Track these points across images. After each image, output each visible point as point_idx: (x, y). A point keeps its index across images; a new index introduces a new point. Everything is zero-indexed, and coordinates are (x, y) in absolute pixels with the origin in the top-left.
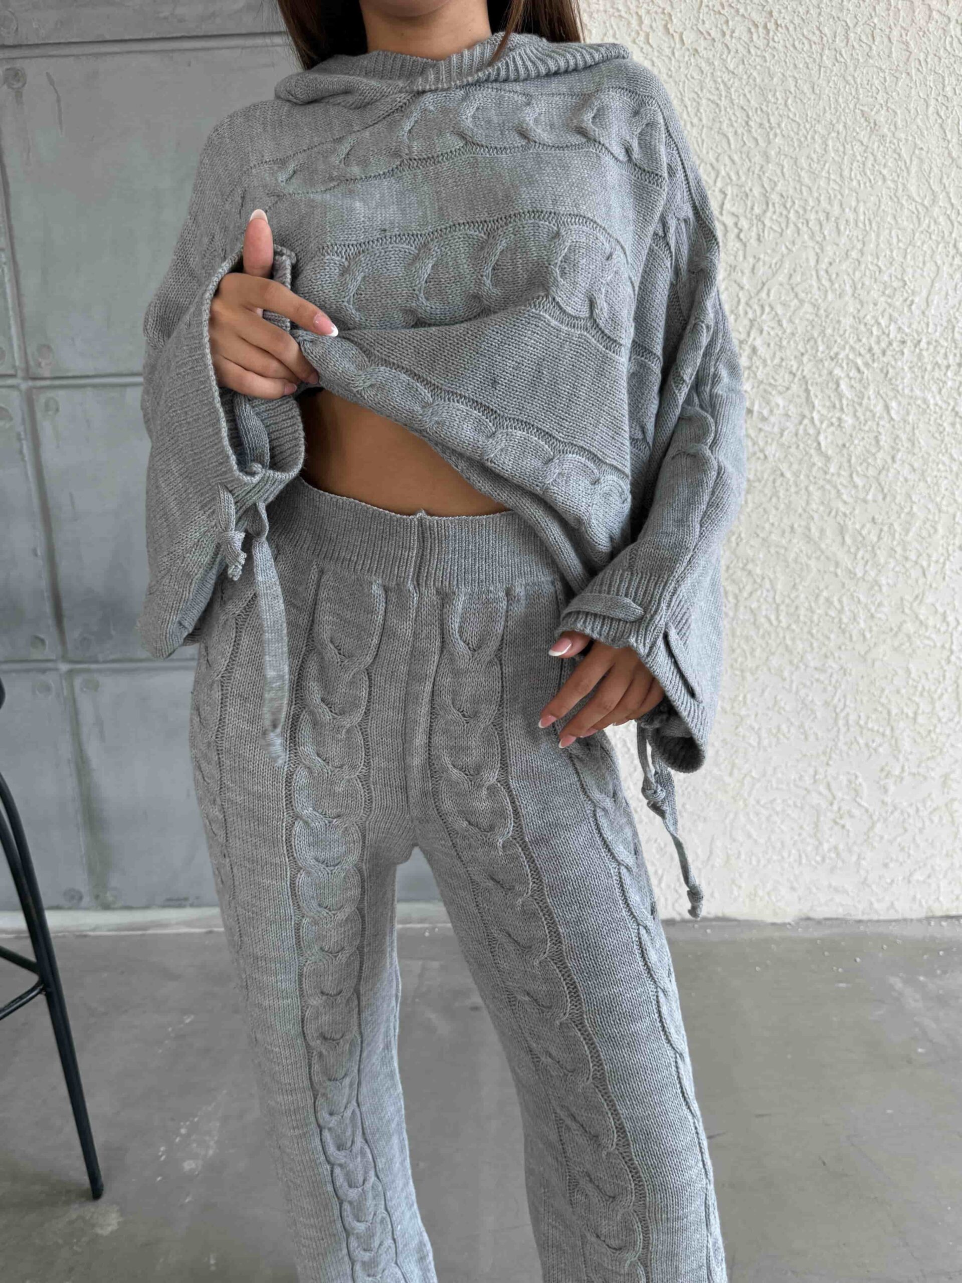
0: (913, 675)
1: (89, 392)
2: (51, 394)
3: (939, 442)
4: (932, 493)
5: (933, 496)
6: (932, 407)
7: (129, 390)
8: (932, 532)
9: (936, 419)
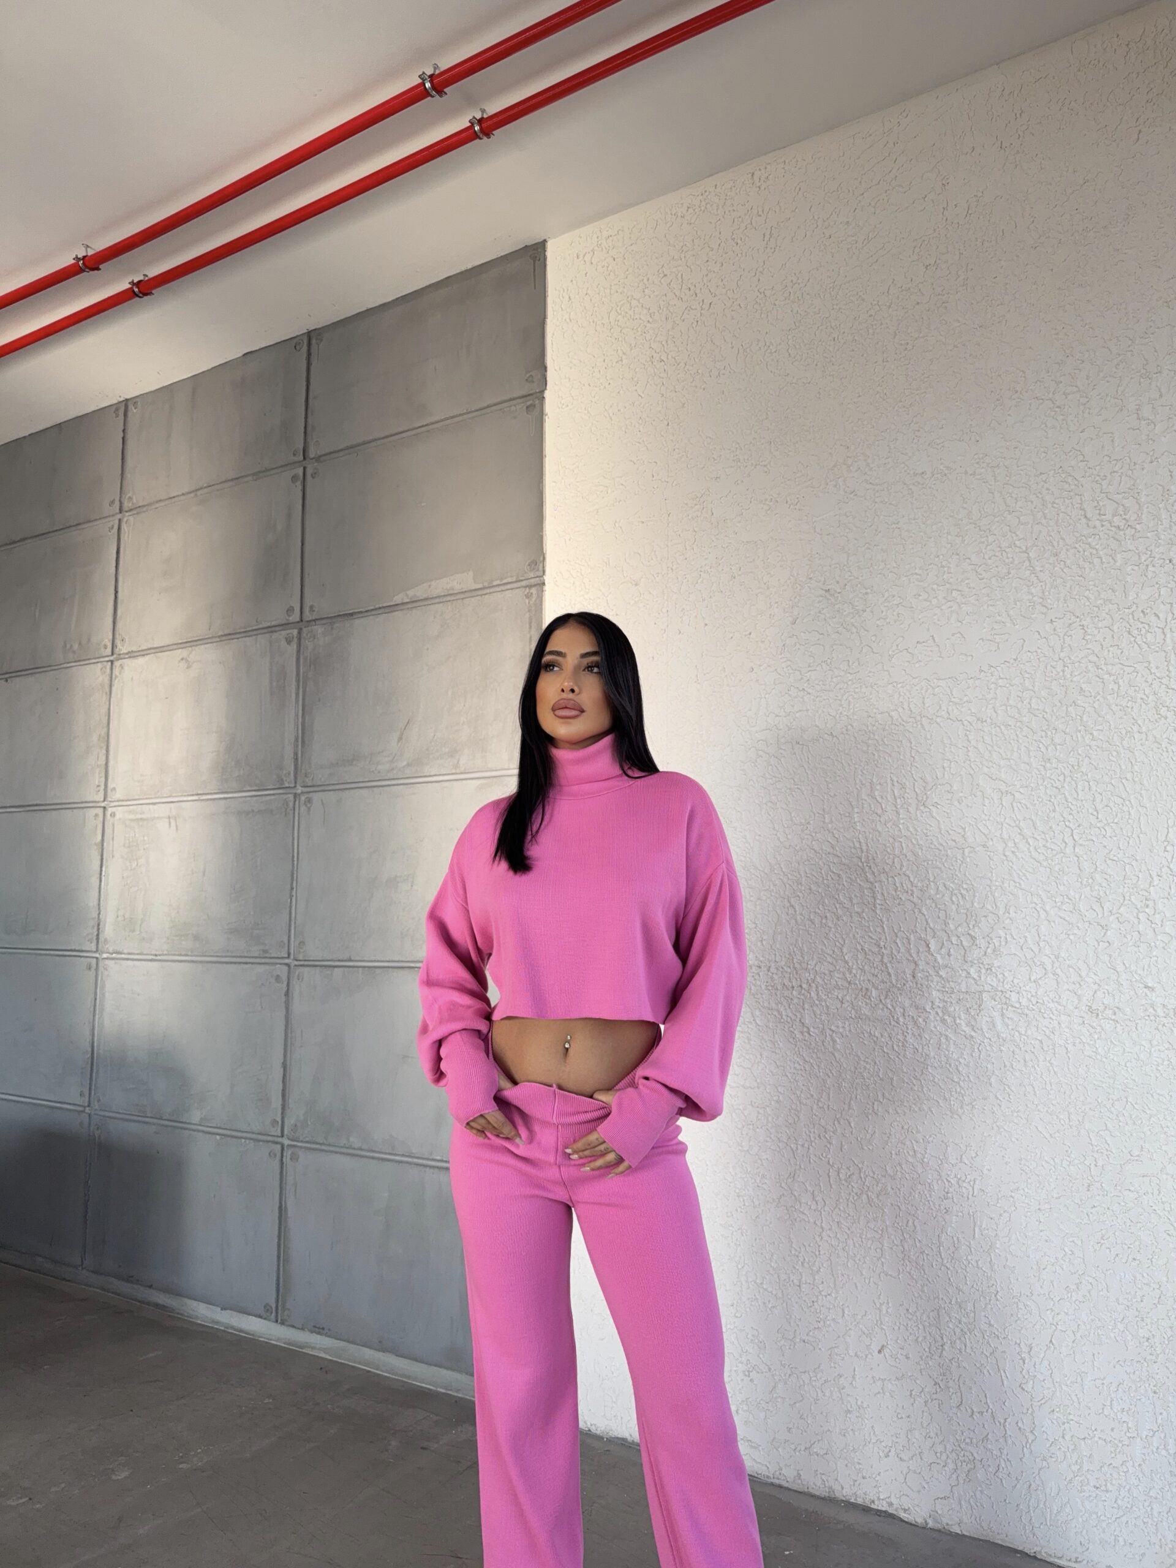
0: (793, 1245)
1: (318, 969)
2: (301, 969)
3: (793, 1046)
4: (793, 1086)
5: (793, 1089)
6: (784, 1017)
7: (336, 969)
8: (796, 1120)
9: (789, 1028)
